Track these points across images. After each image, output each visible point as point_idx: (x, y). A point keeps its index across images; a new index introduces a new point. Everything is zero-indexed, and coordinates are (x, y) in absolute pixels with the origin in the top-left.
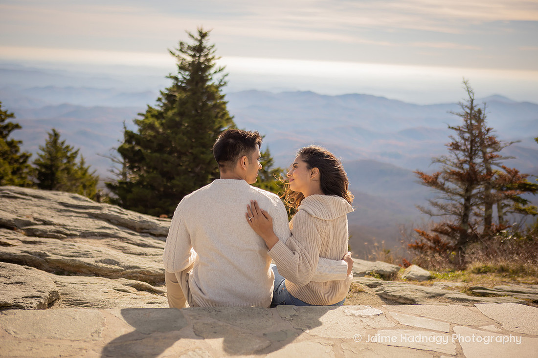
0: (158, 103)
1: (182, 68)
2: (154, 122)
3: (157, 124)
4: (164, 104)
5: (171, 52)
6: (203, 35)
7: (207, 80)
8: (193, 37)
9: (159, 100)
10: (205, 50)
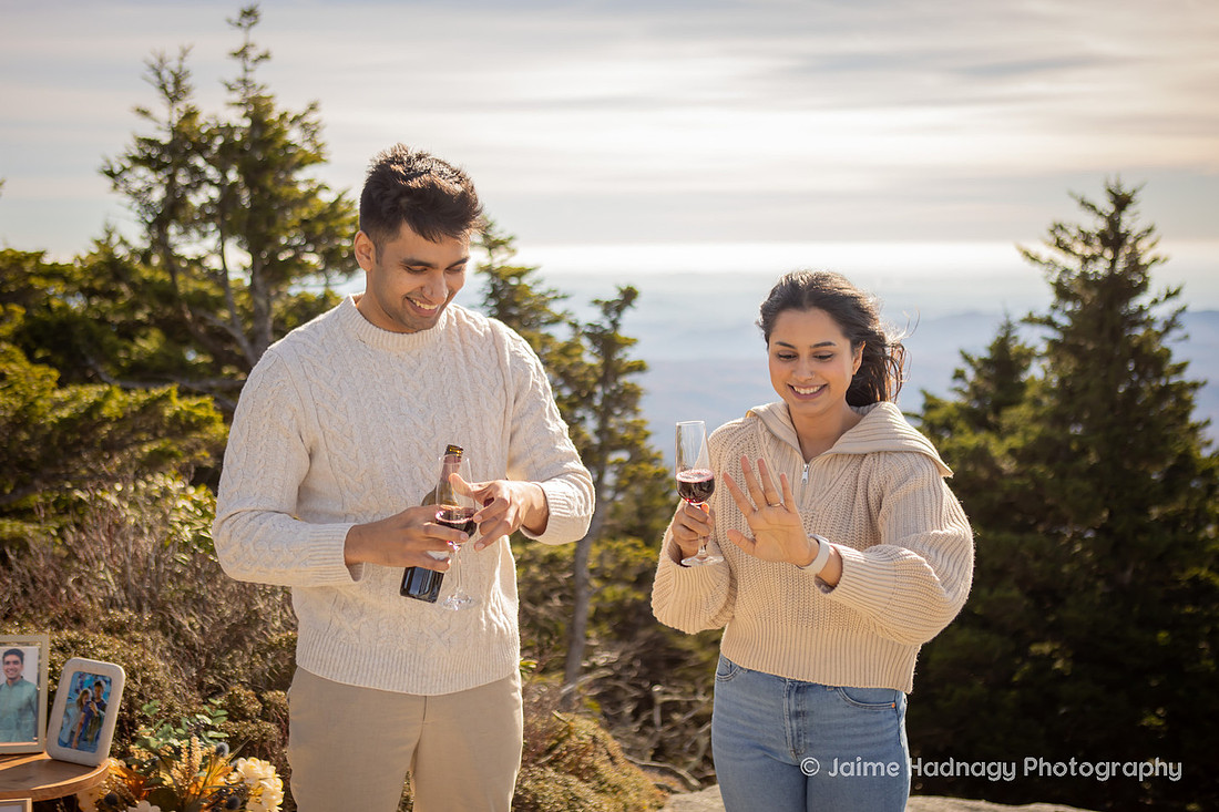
0: (959, 384)
1: (1062, 292)
2: (987, 443)
3: (997, 449)
4: (974, 387)
5: (1027, 254)
6: (1122, 202)
7: (1135, 324)
8: (1093, 208)
9: (959, 375)
10: (1130, 241)
